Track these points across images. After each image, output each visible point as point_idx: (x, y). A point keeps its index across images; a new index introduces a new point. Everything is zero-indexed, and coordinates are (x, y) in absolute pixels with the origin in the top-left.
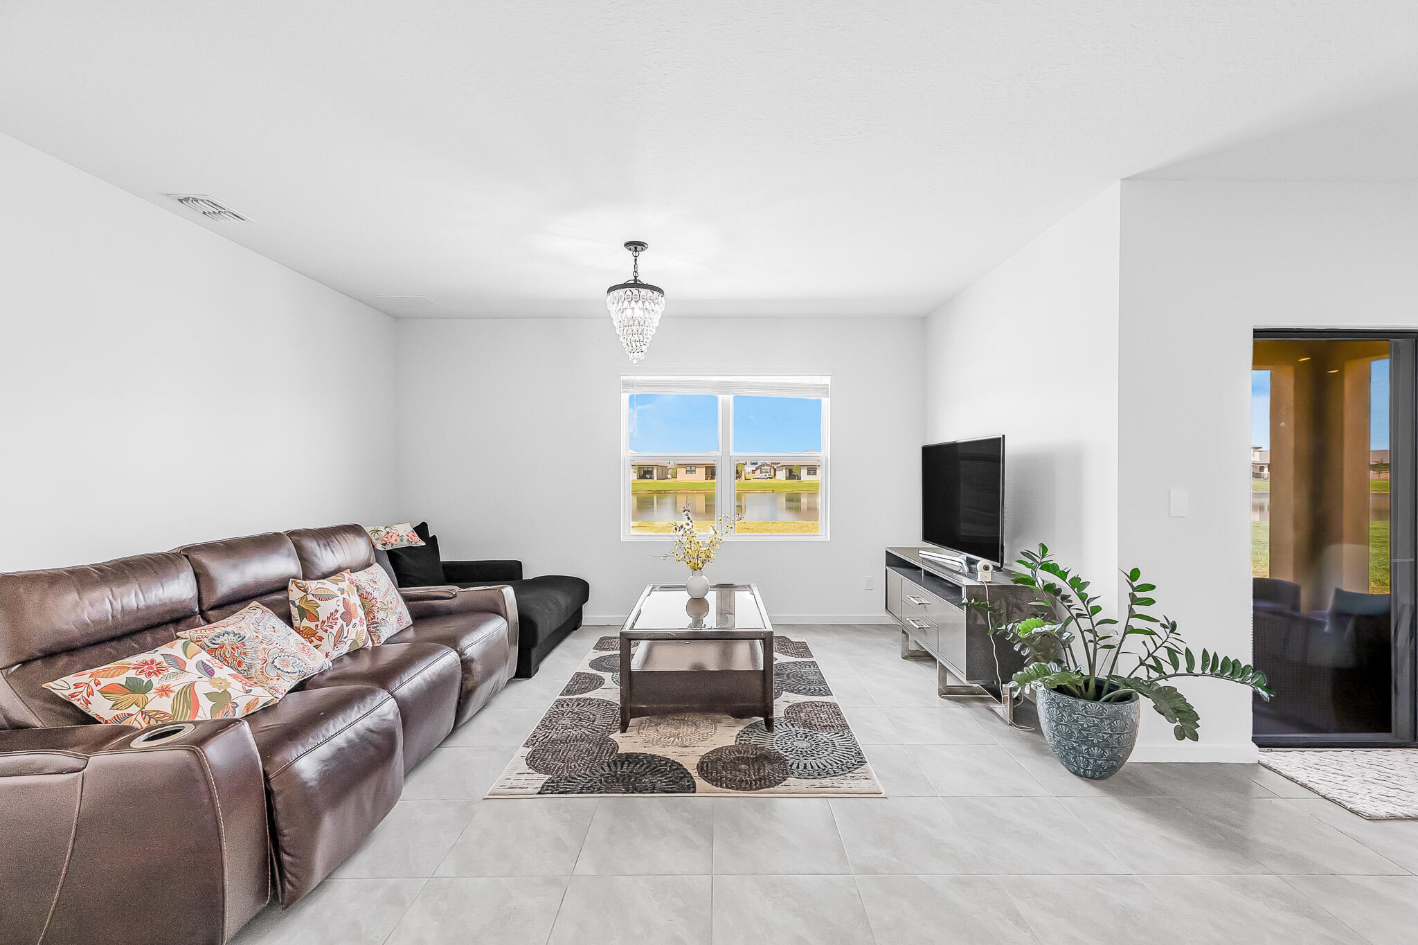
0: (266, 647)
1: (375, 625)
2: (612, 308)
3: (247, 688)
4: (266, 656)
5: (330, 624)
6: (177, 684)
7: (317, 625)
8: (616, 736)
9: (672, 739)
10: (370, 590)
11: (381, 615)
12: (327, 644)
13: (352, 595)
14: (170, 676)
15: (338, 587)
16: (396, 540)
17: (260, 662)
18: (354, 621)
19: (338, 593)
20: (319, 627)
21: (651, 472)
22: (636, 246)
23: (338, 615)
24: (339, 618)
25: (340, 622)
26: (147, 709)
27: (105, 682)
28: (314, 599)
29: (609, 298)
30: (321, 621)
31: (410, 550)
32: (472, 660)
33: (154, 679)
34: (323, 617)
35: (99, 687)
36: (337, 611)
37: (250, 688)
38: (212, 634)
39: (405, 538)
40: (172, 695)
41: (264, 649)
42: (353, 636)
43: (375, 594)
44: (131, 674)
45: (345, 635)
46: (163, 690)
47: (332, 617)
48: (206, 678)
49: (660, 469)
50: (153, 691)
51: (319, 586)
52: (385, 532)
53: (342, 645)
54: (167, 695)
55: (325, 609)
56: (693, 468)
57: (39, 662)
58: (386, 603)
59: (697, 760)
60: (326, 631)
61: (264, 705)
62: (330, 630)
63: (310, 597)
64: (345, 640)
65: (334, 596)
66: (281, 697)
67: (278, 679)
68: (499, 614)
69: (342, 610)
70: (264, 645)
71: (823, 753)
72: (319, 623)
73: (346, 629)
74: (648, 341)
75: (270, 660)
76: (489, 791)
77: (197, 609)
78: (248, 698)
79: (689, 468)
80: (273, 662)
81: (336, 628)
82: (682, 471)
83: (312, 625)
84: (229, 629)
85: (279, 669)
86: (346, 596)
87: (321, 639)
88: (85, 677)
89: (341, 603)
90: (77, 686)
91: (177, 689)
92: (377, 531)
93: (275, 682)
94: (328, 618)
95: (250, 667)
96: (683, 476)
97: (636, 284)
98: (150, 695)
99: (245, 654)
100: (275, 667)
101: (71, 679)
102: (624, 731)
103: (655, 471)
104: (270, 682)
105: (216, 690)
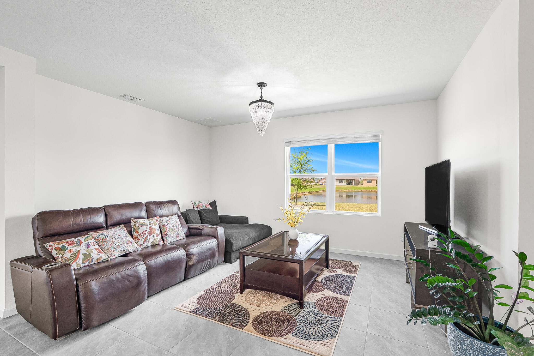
0: (114, 240)
1: (166, 237)
2: (252, 112)
3: (99, 253)
4: (112, 243)
5: (143, 235)
6: (75, 249)
7: (138, 235)
8: (237, 295)
9: (257, 301)
10: (166, 224)
11: (169, 233)
12: (141, 242)
13: (155, 225)
14: (74, 247)
15: (149, 222)
16: (201, 206)
17: (109, 245)
18: (153, 235)
19: (148, 224)
20: (139, 235)
21: (352, 182)
22: (261, 85)
23: (146, 232)
24: (147, 233)
25: (147, 234)
26: (63, 256)
27: (56, 246)
28: (138, 226)
29: (250, 107)
30: (140, 233)
31: (206, 210)
32: (192, 254)
33: (70, 247)
34: (140, 232)
35: (55, 247)
36: (146, 230)
37: (100, 254)
38: (98, 234)
39: (204, 206)
40: (72, 253)
41: (113, 241)
42: (153, 240)
43: (168, 226)
44: (64, 244)
45: (149, 239)
46: (70, 251)
47: (144, 232)
48: (85, 249)
49: (356, 181)
50: (67, 250)
51: (142, 221)
52: (198, 203)
53: (147, 243)
54: (71, 252)
55: (141, 230)
56: (370, 181)
57: (49, 238)
58: (172, 229)
59: (257, 314)
60: (141, 237)
61: (104, 260)
62: (142, 237)
63: (137, 225)
64: (149, 241)
65: (146, 225)
66: (112, 258)
67: (113, 252)
68: (215, 237)
69: (148, 230)
70: (113, 240)
71: (317, 326)
72: (139, 234)
73: (149, 237)
74: (267, 125)
75: (113, 245)
76: (176, 306)
77: (105, 226)
78: (98, 257)
79: (368, 181)
80: (114, 246)
81: (145, 236)
82: (365, 182)
83: (137, 234)
84: (104, 233)
85: (115, 248)
86: (151, 225)
87: (139, 240)
88: (52, 244)
89: (148, 228)
90: (50, 246)
91: (74, 251)
92: (196, 203)
93: (111, 253)
94: (142, 233)
95: (106, 246)
96: (365, 184)
97: (262, 101)
98: (66, 252)
99: (106, 242)
100: (114, 247)
101: (49, 244)
102: (241, 293)
103: (353, 182)
104: (110, 252)
105: (87, 253)
